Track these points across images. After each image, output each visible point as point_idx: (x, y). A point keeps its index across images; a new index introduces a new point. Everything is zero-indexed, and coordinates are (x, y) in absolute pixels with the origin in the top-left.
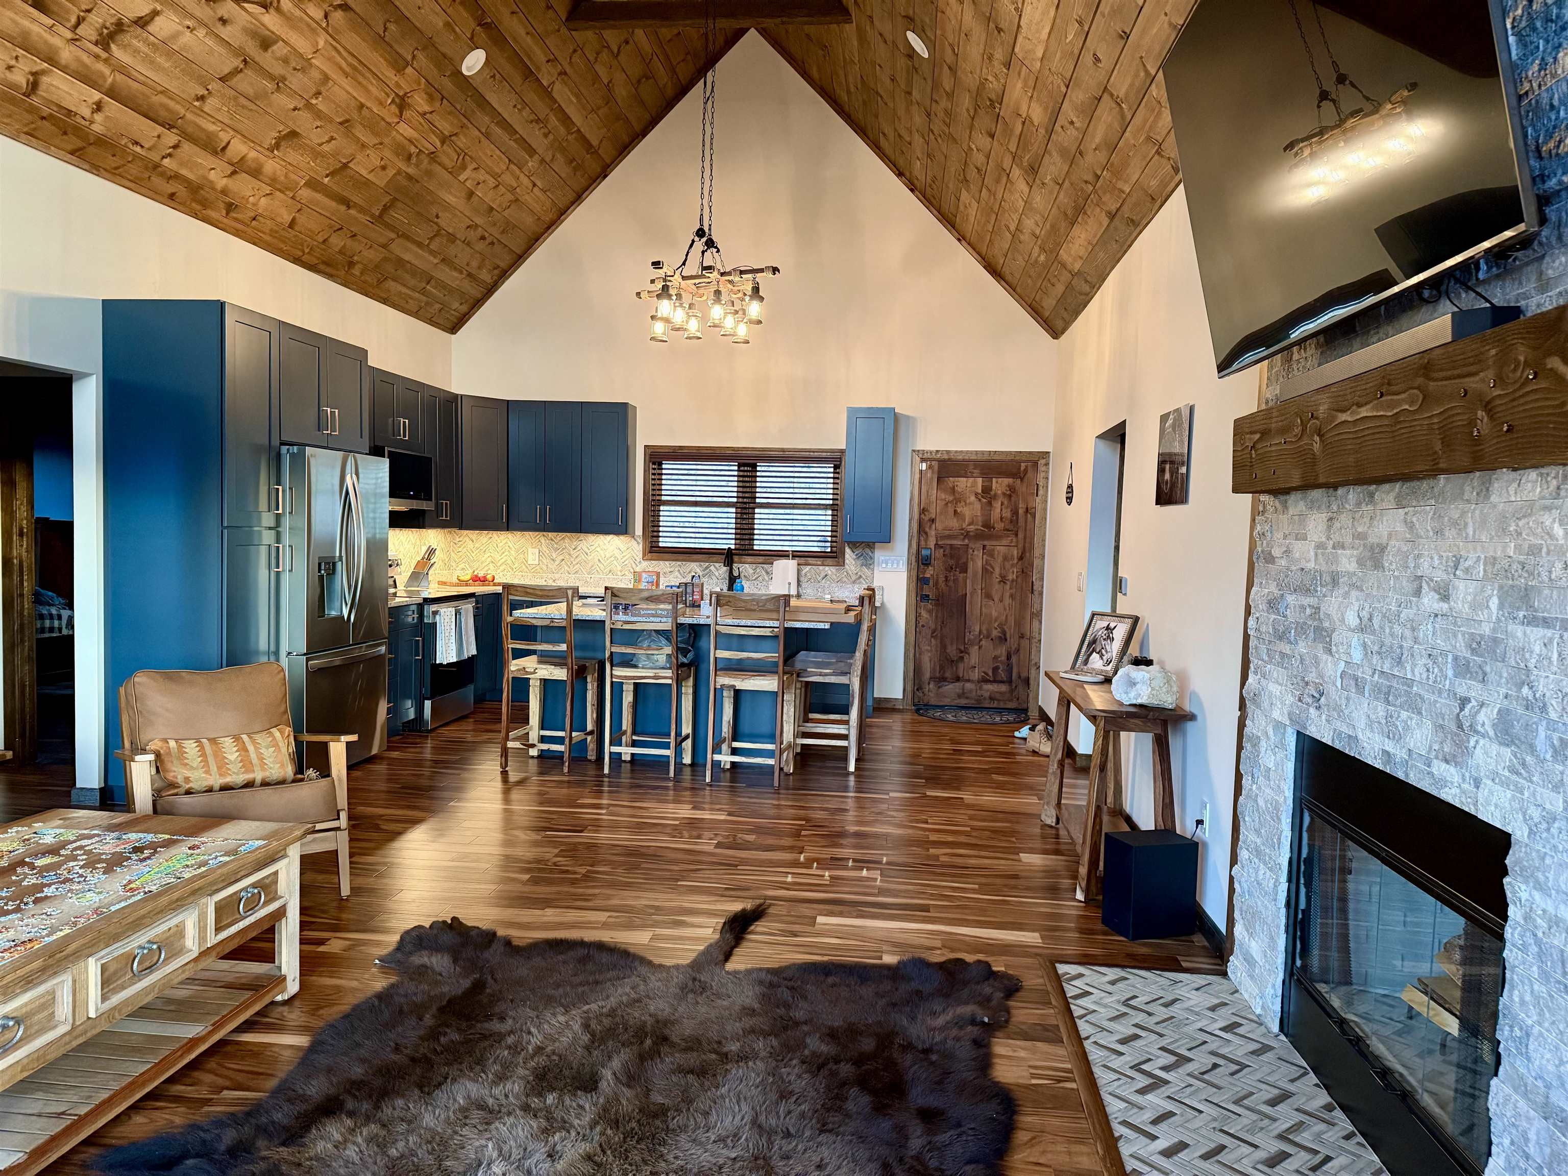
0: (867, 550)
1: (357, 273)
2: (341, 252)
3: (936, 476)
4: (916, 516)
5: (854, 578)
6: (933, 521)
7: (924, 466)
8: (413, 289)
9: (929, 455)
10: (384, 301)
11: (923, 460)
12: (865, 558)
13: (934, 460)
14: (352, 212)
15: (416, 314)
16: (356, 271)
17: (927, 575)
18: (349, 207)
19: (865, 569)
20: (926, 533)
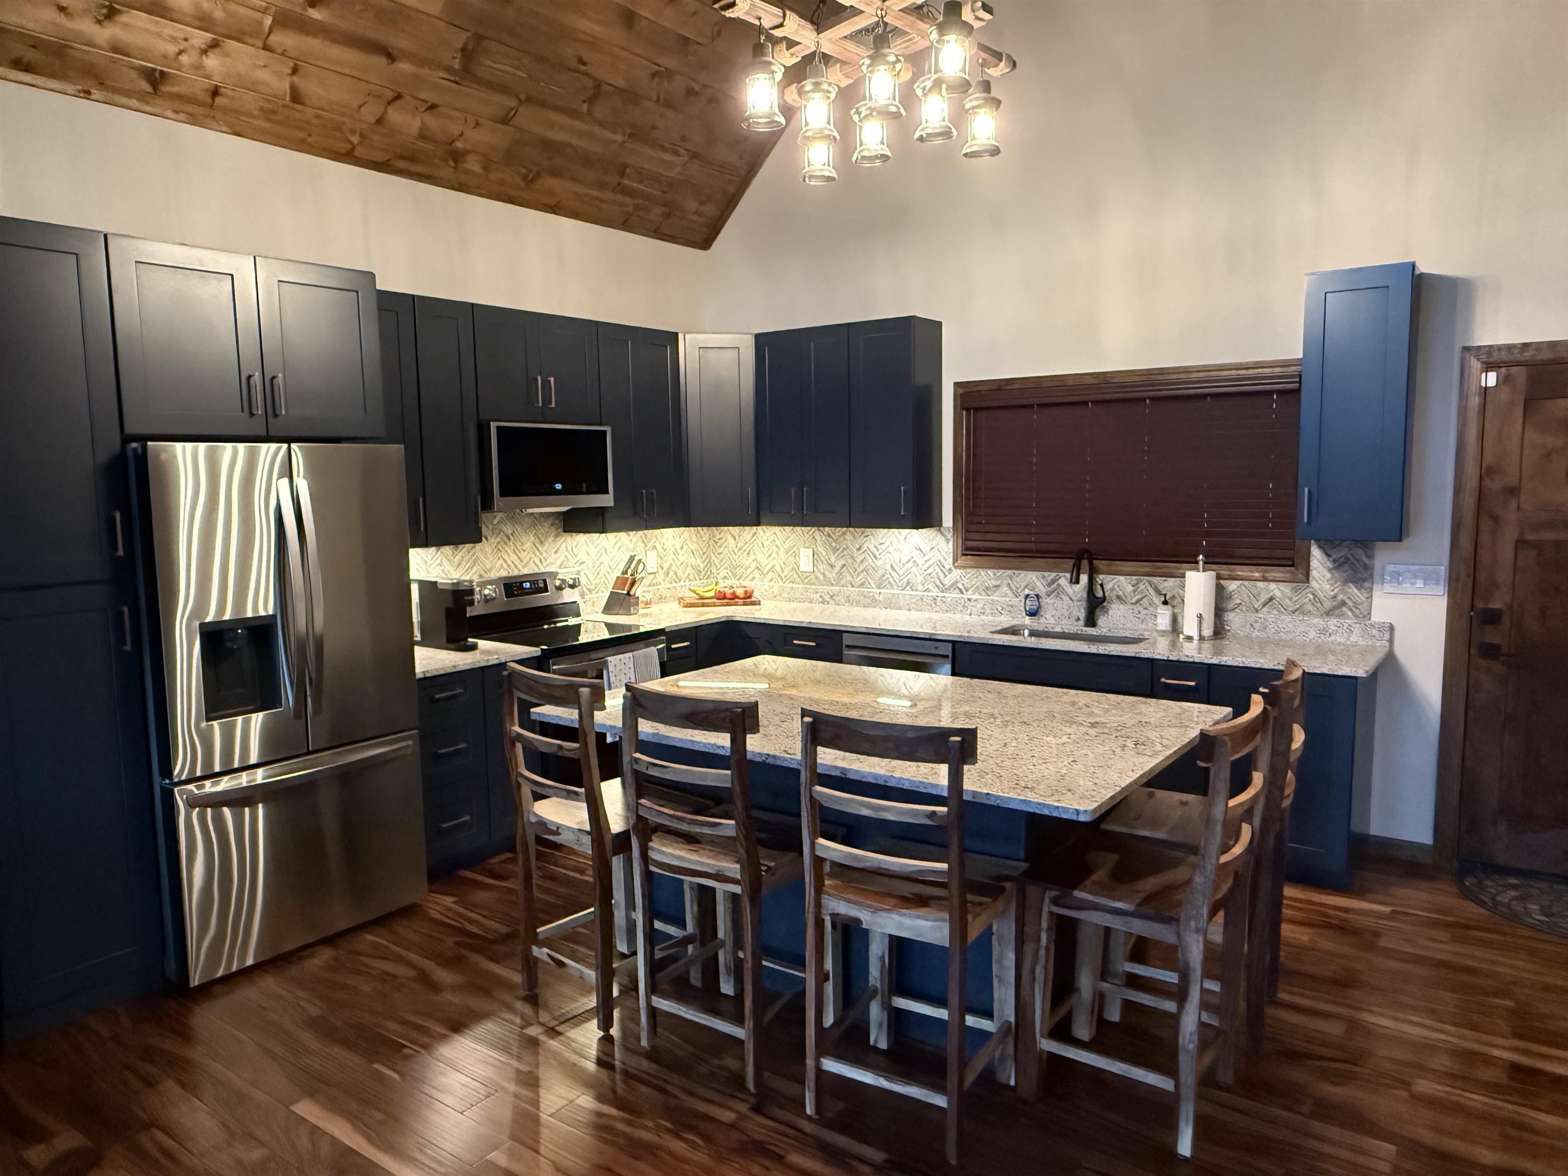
0: (1360, 553)
1: (477, 169)
2: (422, 137)
3: (1521, 398)
4: (1471, 481)
5: (1328, 605)
6: (1513, 491)
7: (1491, 379)
8: (601, 186)
9: (1504, 355)
10: (554, 209)
11: (1489, 367)
12: (1354, 568)
13: (1518, 364)
14: (404, 66)
15: (626, 225)
16: (472, 164)
17: (1496, 605)
18: (391, 57)
19: (1353, 589)
20: (1496, 519)
